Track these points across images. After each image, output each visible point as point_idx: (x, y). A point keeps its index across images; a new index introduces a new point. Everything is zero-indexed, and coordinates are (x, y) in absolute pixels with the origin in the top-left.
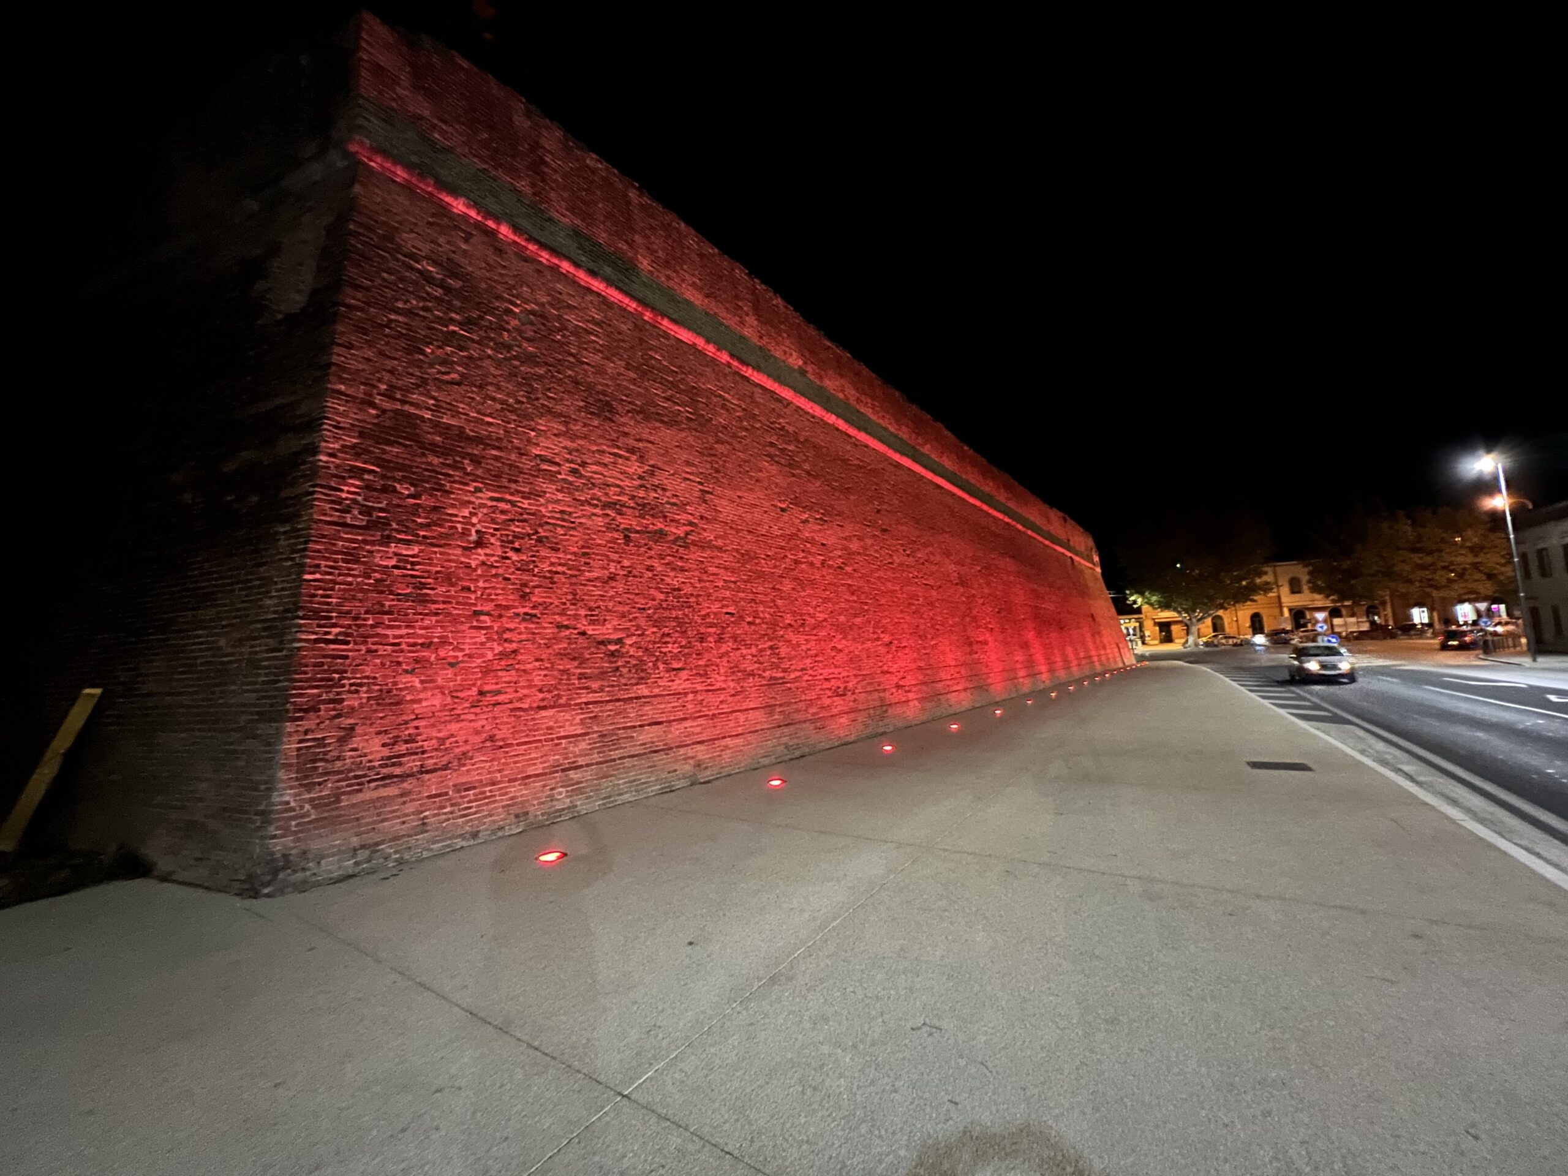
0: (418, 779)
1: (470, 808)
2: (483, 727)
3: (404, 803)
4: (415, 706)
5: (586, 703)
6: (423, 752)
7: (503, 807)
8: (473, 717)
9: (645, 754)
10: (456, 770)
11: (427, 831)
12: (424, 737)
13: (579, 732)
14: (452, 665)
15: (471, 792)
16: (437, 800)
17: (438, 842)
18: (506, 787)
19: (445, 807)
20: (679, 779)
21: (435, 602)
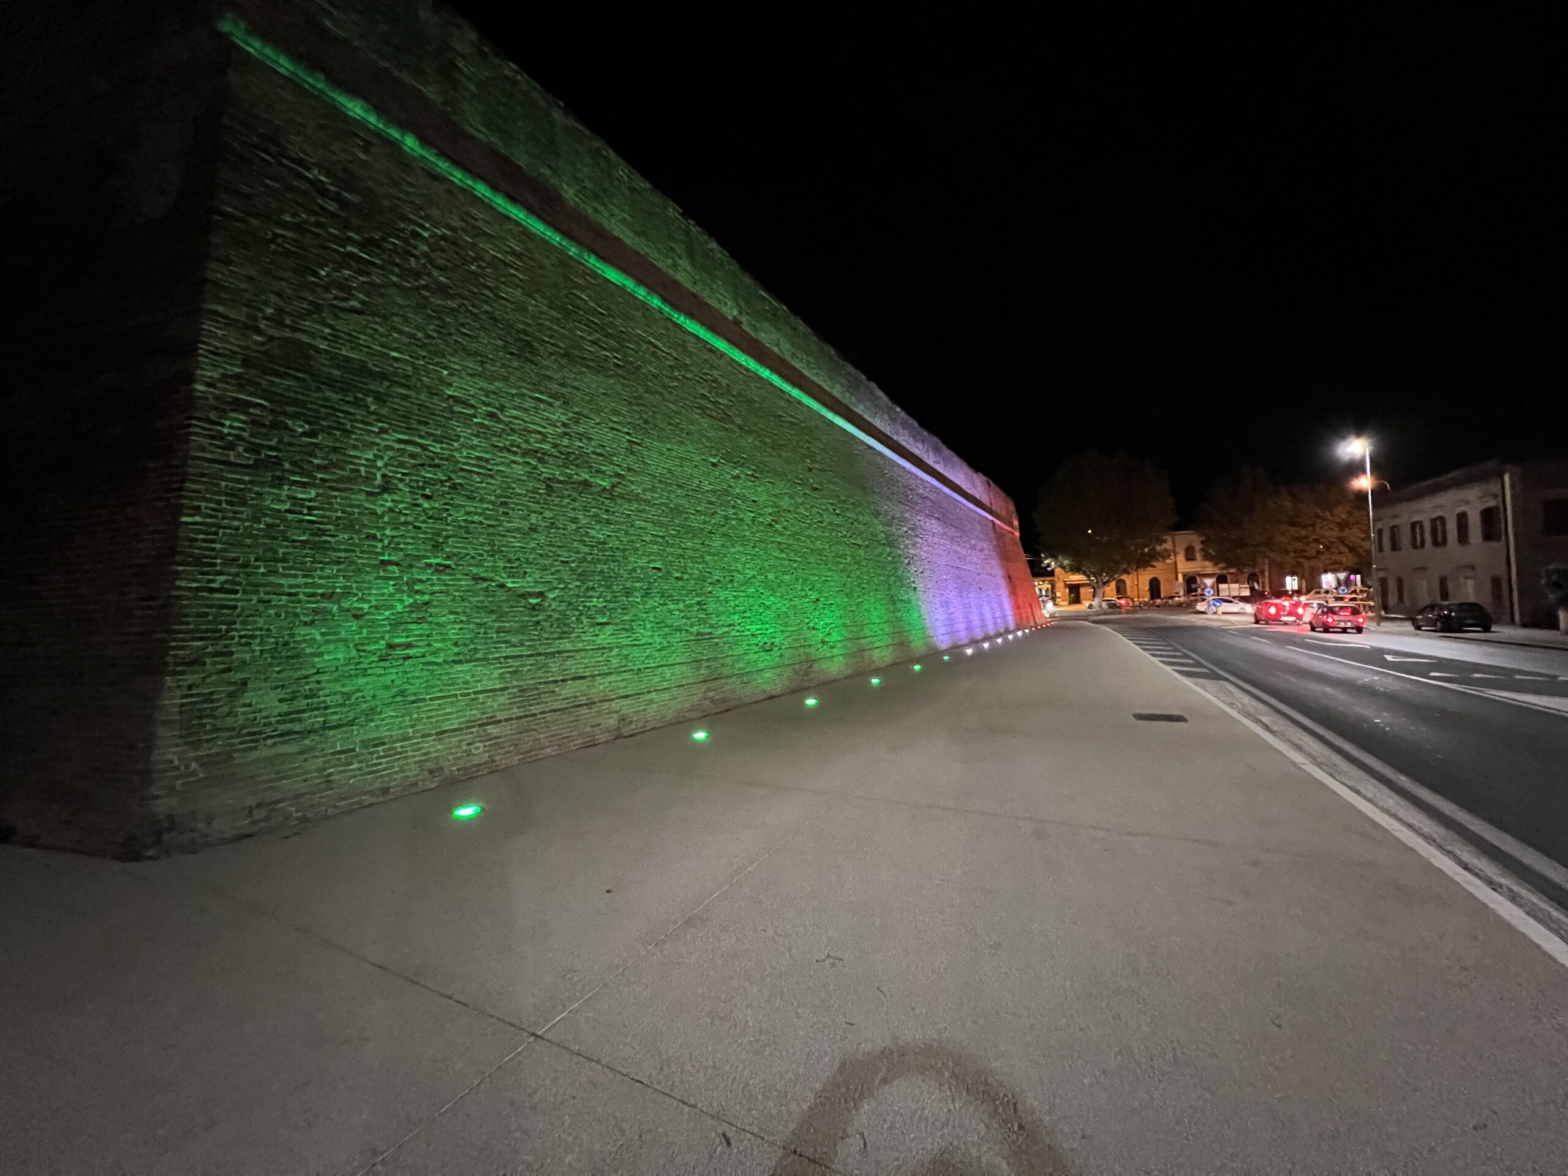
0: (321, 736)
1: (380, 764)
2: (393, 681)
3: (306, 760)
4: (316, 660)
5: (506, 658)
6: (326, 708)
7: (416, 763)
8: (381, 671)
9: (567, 708)
10: (362, 726)
11: (331, 789)
12: (326, 692)
13: (497, 687)
14: (357, 617)
15: (380, 748)
16: (343, 756)
17: (344, 799)
18: (419, 743)
19: (352, 764)
20: (602, 733)
21: (339, 550)
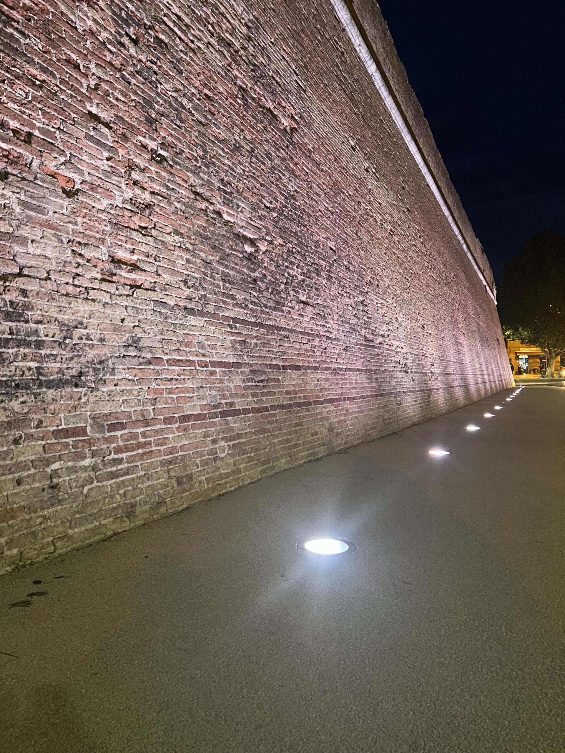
0: (36, 395)
1: (120, 461)
2: (123, 320)
6: (39, 344)
8: (106, 298)
10: (93, 390)
12: (36, 315)
14: (70, 194)
15: (119, 433)
16: (70, 440)
17: (79, 523)
19: (84, 458)
